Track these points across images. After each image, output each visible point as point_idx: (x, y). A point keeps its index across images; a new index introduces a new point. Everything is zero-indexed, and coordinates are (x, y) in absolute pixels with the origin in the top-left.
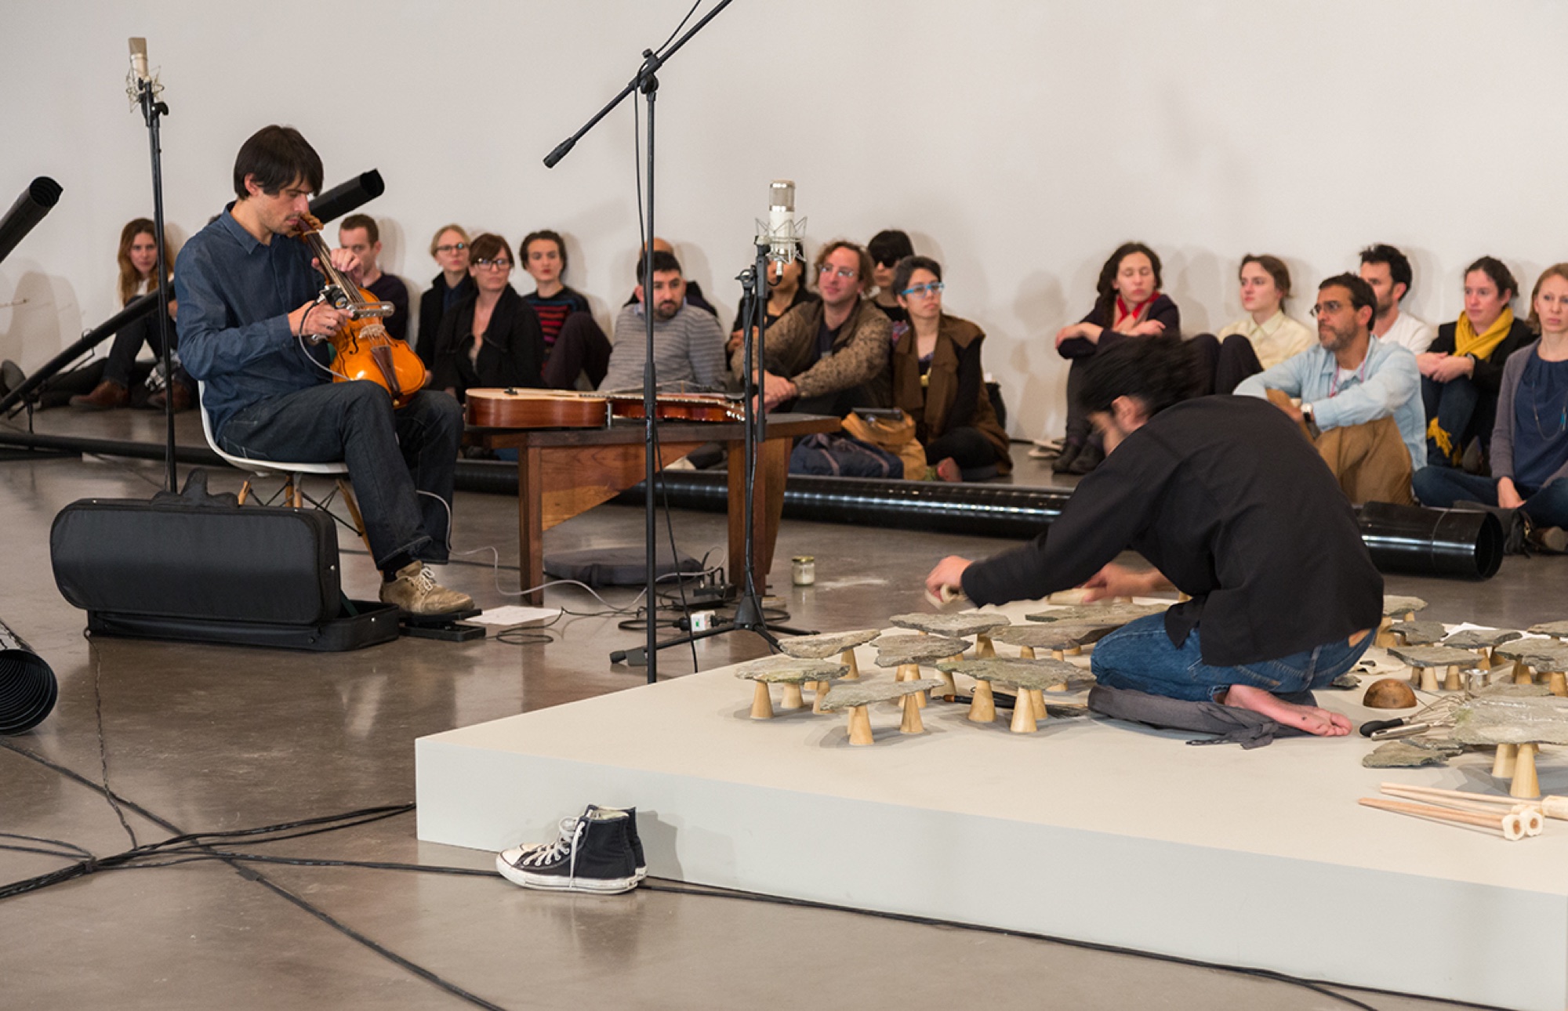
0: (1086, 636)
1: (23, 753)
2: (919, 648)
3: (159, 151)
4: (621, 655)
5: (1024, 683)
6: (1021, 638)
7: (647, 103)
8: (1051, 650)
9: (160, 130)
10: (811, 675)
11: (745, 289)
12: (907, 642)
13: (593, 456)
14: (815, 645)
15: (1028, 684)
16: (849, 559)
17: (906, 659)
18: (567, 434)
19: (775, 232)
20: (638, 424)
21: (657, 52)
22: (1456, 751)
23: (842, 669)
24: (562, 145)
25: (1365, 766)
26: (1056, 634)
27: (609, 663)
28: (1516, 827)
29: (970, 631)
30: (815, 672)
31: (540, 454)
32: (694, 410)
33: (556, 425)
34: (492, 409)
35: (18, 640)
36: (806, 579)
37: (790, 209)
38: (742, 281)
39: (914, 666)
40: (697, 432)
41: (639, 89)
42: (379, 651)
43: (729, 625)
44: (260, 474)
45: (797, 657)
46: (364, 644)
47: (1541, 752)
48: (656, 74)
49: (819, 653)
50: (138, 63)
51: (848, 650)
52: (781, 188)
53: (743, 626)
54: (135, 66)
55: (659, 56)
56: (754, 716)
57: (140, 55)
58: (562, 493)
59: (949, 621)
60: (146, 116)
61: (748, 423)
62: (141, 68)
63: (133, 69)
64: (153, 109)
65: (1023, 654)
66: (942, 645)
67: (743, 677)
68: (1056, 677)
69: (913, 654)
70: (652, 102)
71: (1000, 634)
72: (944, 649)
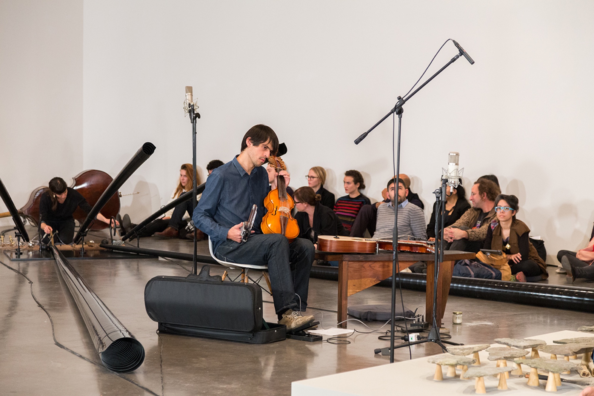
0: (579, 351)
1: (130, 381)
2: (507, 353)
3: (196, 133)
4: (379, 351)
5: (552, 370)
6: (551, 351)
7: (398, 118)
8: (564, 356)
9: (196, 124)
10: (460, 363)
11: (437, 197)
12: (501, 350)
13: (370, 266)
14: (462, 350)
15: (554, 371)
16: (477, 314)
17: (501, 358)
18: (359, 256)
19: (450, 174)
20: (389, 252)
21: (403, 98)
23: (473, 361)
24: (362, 135)
26: (566, 349)
27: (374, 354)
29: (529, 347)
30: (462, 362)
31: (348, 264)
32: (413, 247)
33: (355, 252)
34: (329, 244)
35: (130, 333)
36: (458, 321)
37: (457, 164)
38: (436, 194)
39: (504, 361)
40: (414, 257)
41: (395, 113)
42: (278, 344)
43: (425, 339)
44: (231, 268)
45: (454, 354)
46: (271, 341)
48: (402, 106)
49: (464, 353)
50: (189, 97)
51: (476, 352)
52: (453, 155)
53: (431, 340)
54: (187, 98)
55: (404, 99)
56: (435, 379)
57: (190, 94)
58: (356, 280)
59: (520, 342)
60: (191, 119)
61: (436, 254)
62: (190, 99)
63: (187, 99)
64: (194, 115)
65: (551, 357)
66: (517, 352)
67: (431, 362)
68: (566, 368)
69: (504, 356)
70: (400, 118)
71: (542, 348)
72: (517, 354)
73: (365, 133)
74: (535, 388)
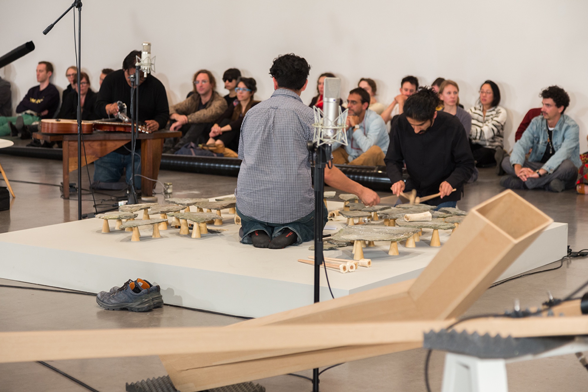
0: (228, 205)
2: (166, 209)
4: (86, 215)
5: (194, 220)
6: (205, 206)
7: (78, 11)
8: (216, 210)
10: (122, 217)
13: (89, 145)
15: (196, 220)
17: (158, 212)
19: (143, 61)
22: (344, 245)
23: (135, 215)
24: (49, 26)
25: (309, 250)
26: (218, 204)
28: (344, 268)
29: (192, 204)
30: (124, 216)
31: (68, 144)
32: (126, 128)
33: (73, 133)
34: (46, 125)
36: (169, 191)
37: (149, 53)
39: (163, 215)
41: (75, 7)
47: (375, 246)
51: (145, 209)
52: (146, 45)
56: (103, 232)
59: (186, 200)
65: (207, 212)
66: (174, 208)
67: (98, 217)
68: (208, 218)
69: (161, 210)
70: (80, 11)
71: (199, 204)
72: (174, 209)
73: (52, 24)
74: (185, 236)
